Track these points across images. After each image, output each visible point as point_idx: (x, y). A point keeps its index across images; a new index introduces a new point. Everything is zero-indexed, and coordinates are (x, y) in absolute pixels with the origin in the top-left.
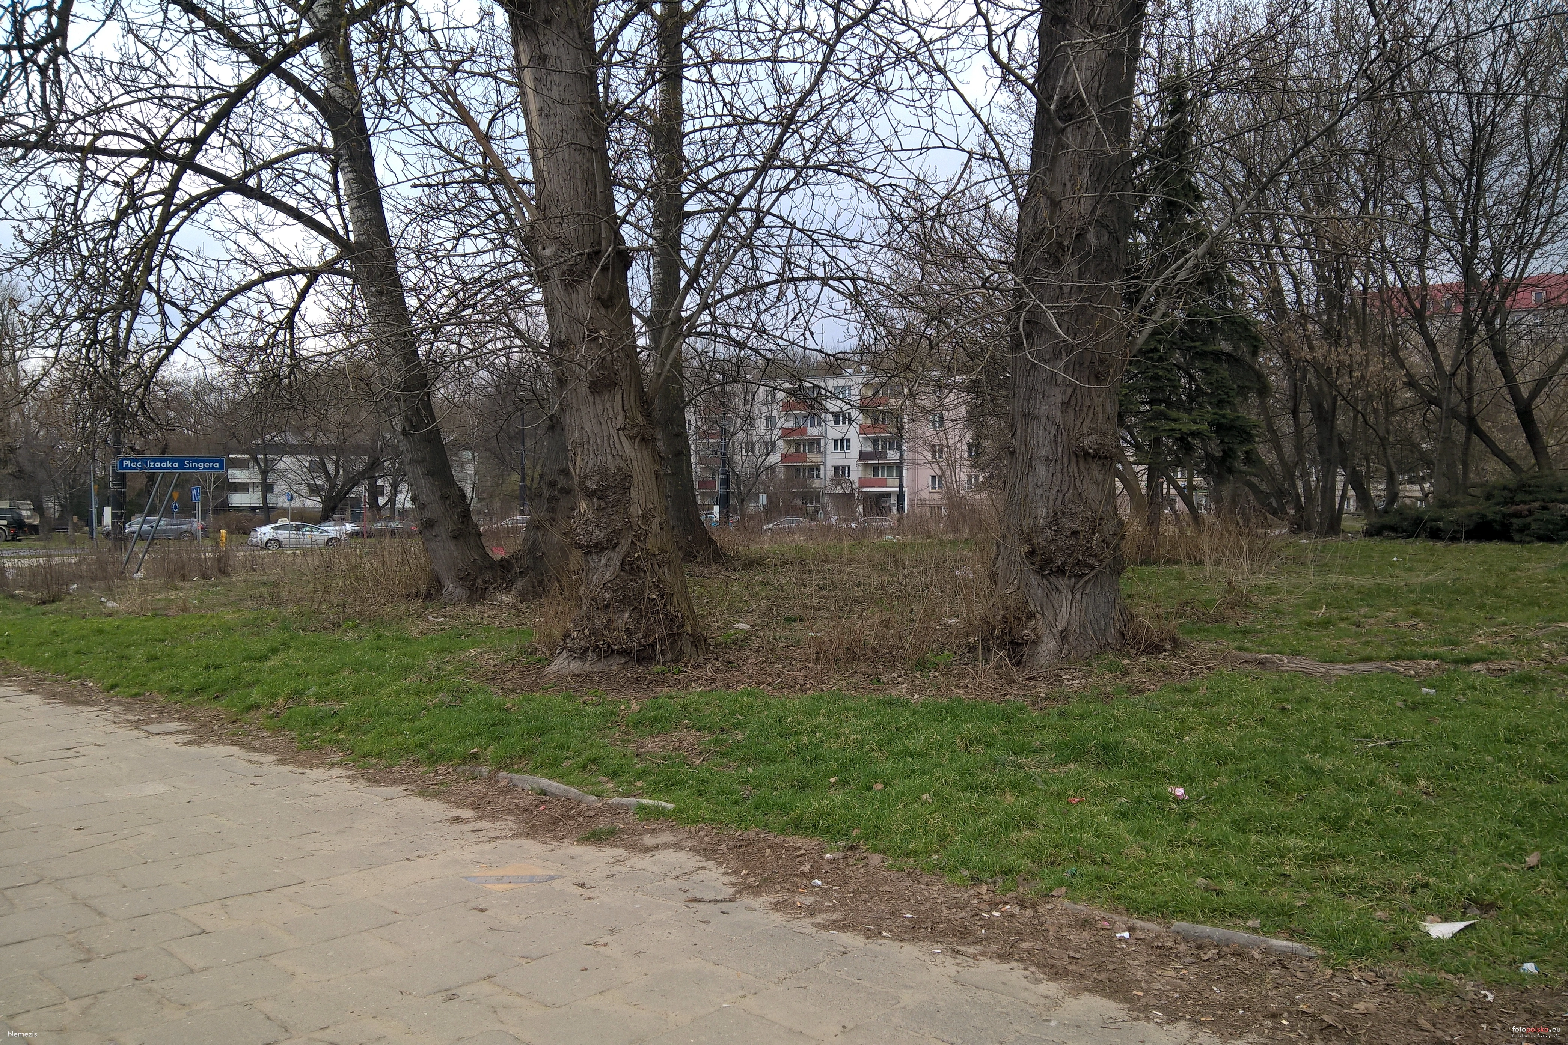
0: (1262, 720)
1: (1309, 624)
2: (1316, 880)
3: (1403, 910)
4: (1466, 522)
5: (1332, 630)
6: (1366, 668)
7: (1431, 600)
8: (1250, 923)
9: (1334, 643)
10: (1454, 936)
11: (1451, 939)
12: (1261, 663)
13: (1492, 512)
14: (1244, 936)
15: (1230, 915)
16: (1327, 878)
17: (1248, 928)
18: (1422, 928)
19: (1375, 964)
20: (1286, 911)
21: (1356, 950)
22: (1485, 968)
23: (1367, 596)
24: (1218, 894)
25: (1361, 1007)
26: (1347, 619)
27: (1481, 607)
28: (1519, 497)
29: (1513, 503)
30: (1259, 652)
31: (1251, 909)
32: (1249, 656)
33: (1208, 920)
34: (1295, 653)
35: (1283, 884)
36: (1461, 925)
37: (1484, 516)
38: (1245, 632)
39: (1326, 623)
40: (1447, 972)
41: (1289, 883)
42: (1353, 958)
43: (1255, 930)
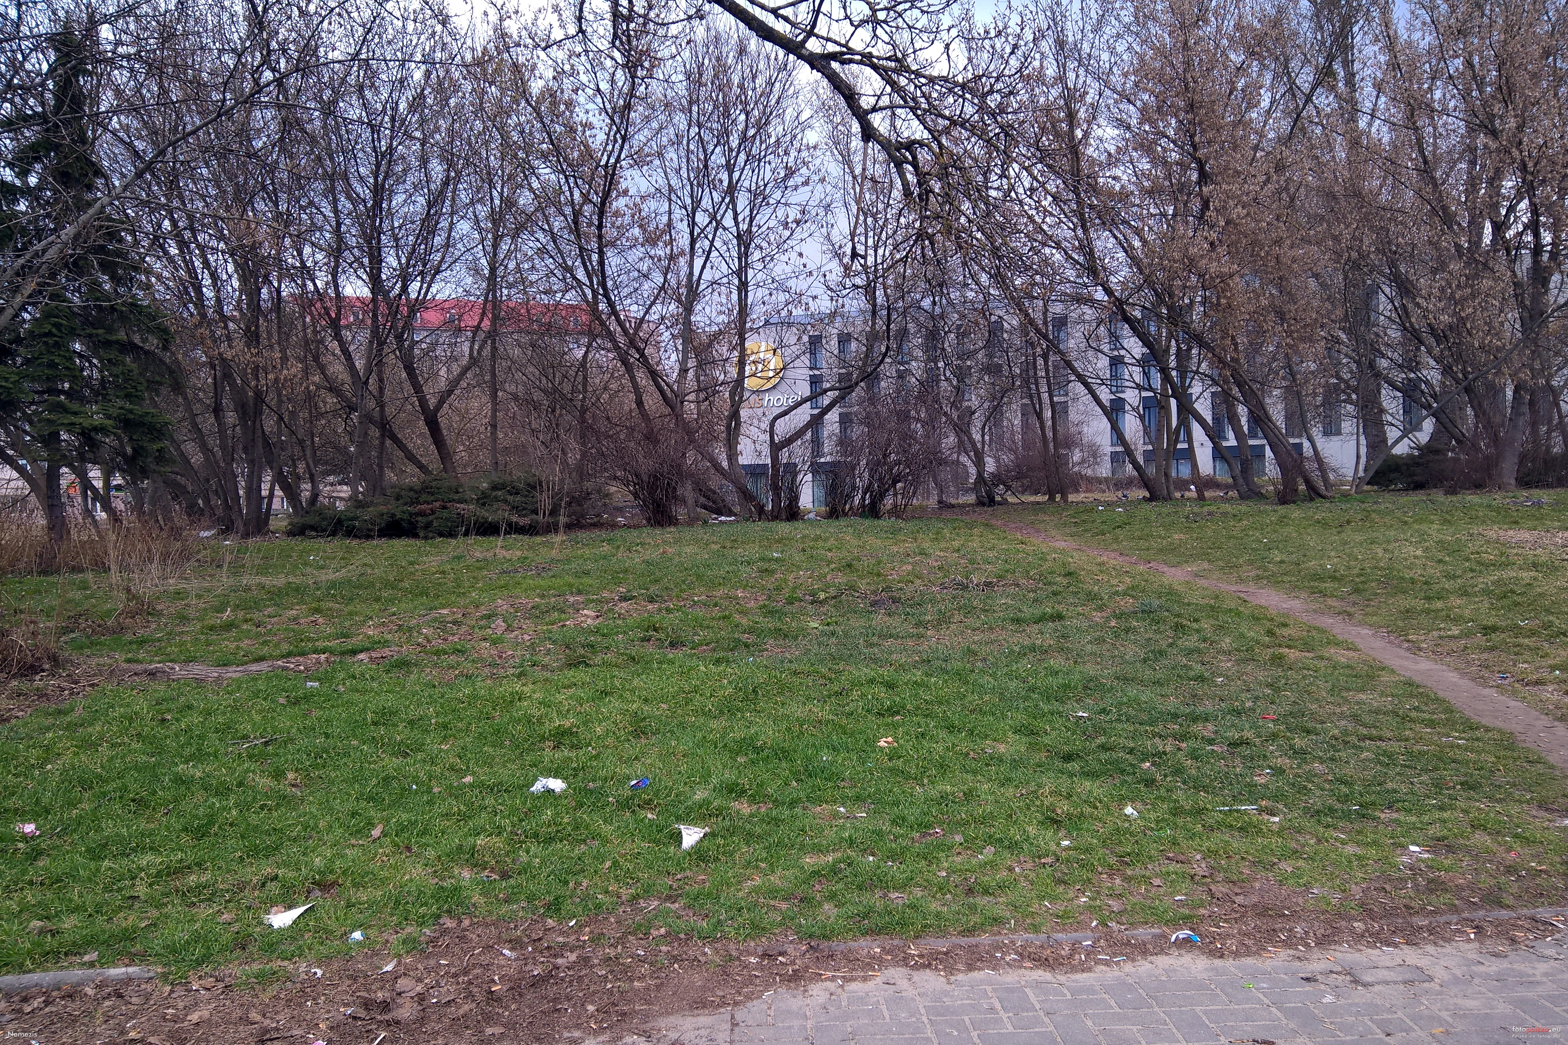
0: (139, 735)
1: (212, 628)
2: (167, 895)
3: (249, 908)
4: (378, 520)
5: (234, 633)
6: (258, 668)
7: (334, 596)
8: (86, 958)
9: (233, 646)
10: (294, 922)
11: (291, 926)
12: (152, 674)
13: (400, 510)
14: (77, 974)
15: (66, 954)
16: (177, 891)
17: (84, 964)
18: (266, 922)
19: (215, 969)
20: (129, 936)
21: (197, 959)
22: (317, 947)
23: (276, 596)
24: (53, 936)
25: (194, 1017)
26: (251, 620)
27: (377, 600)
28: (424, 497)
29: (419, 503)
30: (151, 662)
31: (89, 943)
32: (139, 667)
33: (39, 966)
34: (188, 661)
35: (130, 907)
36: (302, 910)
37: (393, 515)
38: (142, 643)
39: (229, 626)
40: (283, 960)
41: (137, 905)
42: (194, 968)
43: (92, 965)
